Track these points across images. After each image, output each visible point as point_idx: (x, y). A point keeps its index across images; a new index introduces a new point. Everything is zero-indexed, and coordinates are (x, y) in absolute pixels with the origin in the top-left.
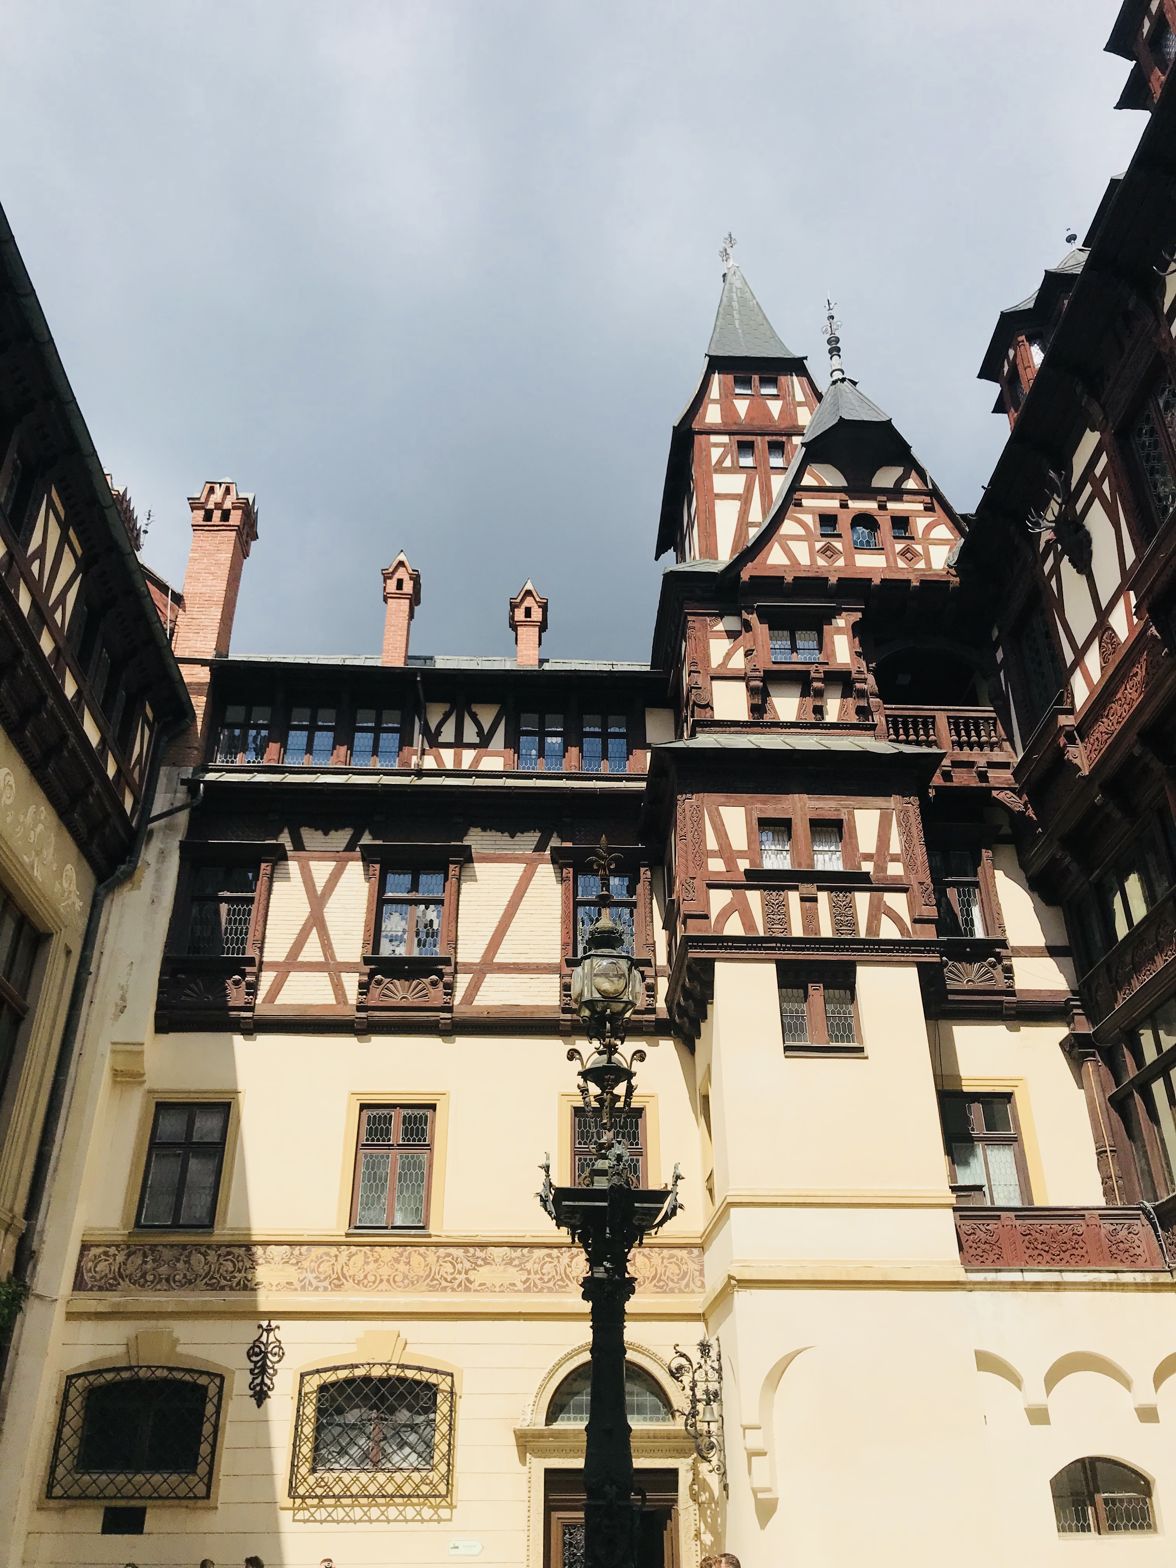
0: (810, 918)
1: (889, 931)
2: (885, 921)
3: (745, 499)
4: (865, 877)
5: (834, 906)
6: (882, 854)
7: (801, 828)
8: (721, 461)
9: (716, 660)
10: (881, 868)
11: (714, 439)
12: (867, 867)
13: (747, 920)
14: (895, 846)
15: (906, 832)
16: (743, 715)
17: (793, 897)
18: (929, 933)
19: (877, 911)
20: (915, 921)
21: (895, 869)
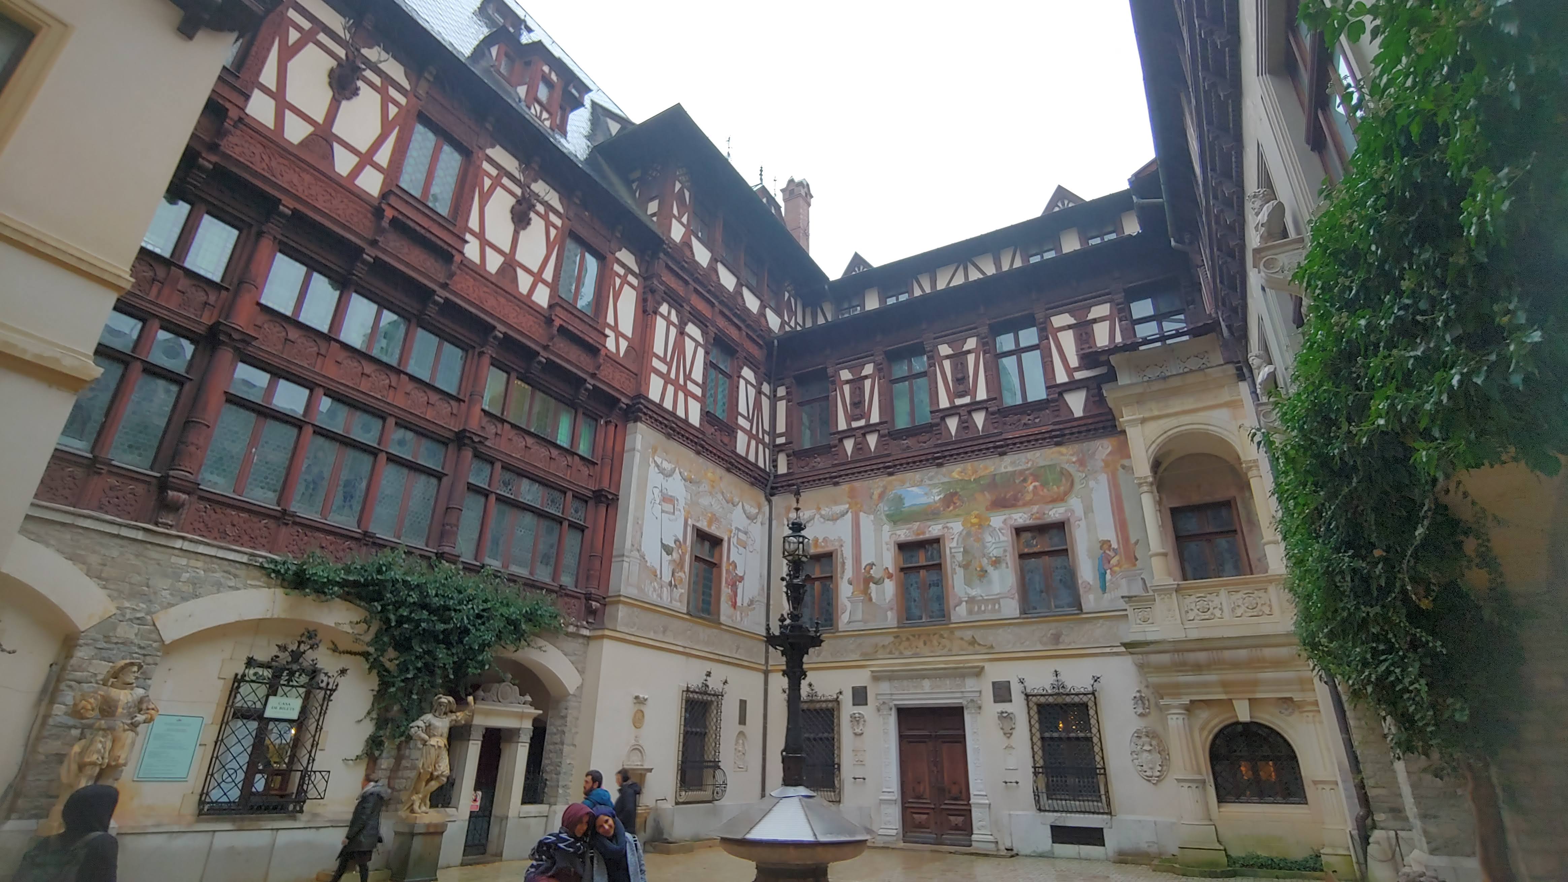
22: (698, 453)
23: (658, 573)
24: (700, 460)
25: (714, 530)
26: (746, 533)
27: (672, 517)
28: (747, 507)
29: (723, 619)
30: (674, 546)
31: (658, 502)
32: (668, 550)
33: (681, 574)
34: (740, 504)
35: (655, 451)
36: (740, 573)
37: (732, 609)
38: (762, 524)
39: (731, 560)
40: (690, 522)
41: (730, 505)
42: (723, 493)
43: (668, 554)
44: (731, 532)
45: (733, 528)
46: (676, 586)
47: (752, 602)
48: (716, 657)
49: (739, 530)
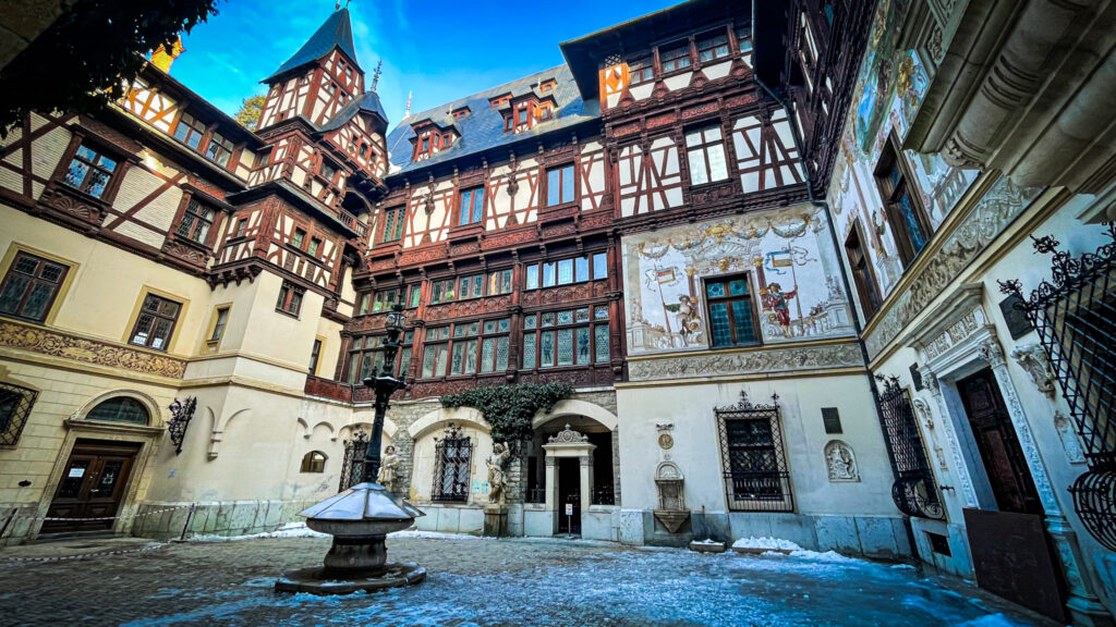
0: (300, 268)
1: (321, 283)
2: (322, 279)
3: (327, 105)
4: (321, 263)
5: (309, 267)
6: (329, 258)
7: (309, 236)
8: (325, 84)
9: (300, 159)
10: (327, 262)
11: (325, 74)
12: (323, 260)
13: (280, 261)
14: (333, 258)
15: (338, 254)
16: (301, 185)
17: (298, 259)
18: (332, 289)
19: (321, 275)
20: (330, 283)
21: (331, 265)
22: (692, 221)
23: (666, 328)
24: (698, 225)
25: (732, 269)
26: (787, 252)
27: (672, 283)
28: (784, 229)
29: (767, 338)
30: (679, 302)
31: (653, 278)
32: (674, 308)
33: (696, 321)
34: (771, 230)
35: (642, 245)
36: (786, 289)
37: (784, 327)
38: (816, 231)
39: (768, 283)
40: (696, 277)
41: (754, 239)
42: (738, 235)
43: (673, 311)
44: (761, 260)
45: (764, 255)
46: (691, 332)
47: (818, 310)
48: (765, 376)
49: (773, 254)
